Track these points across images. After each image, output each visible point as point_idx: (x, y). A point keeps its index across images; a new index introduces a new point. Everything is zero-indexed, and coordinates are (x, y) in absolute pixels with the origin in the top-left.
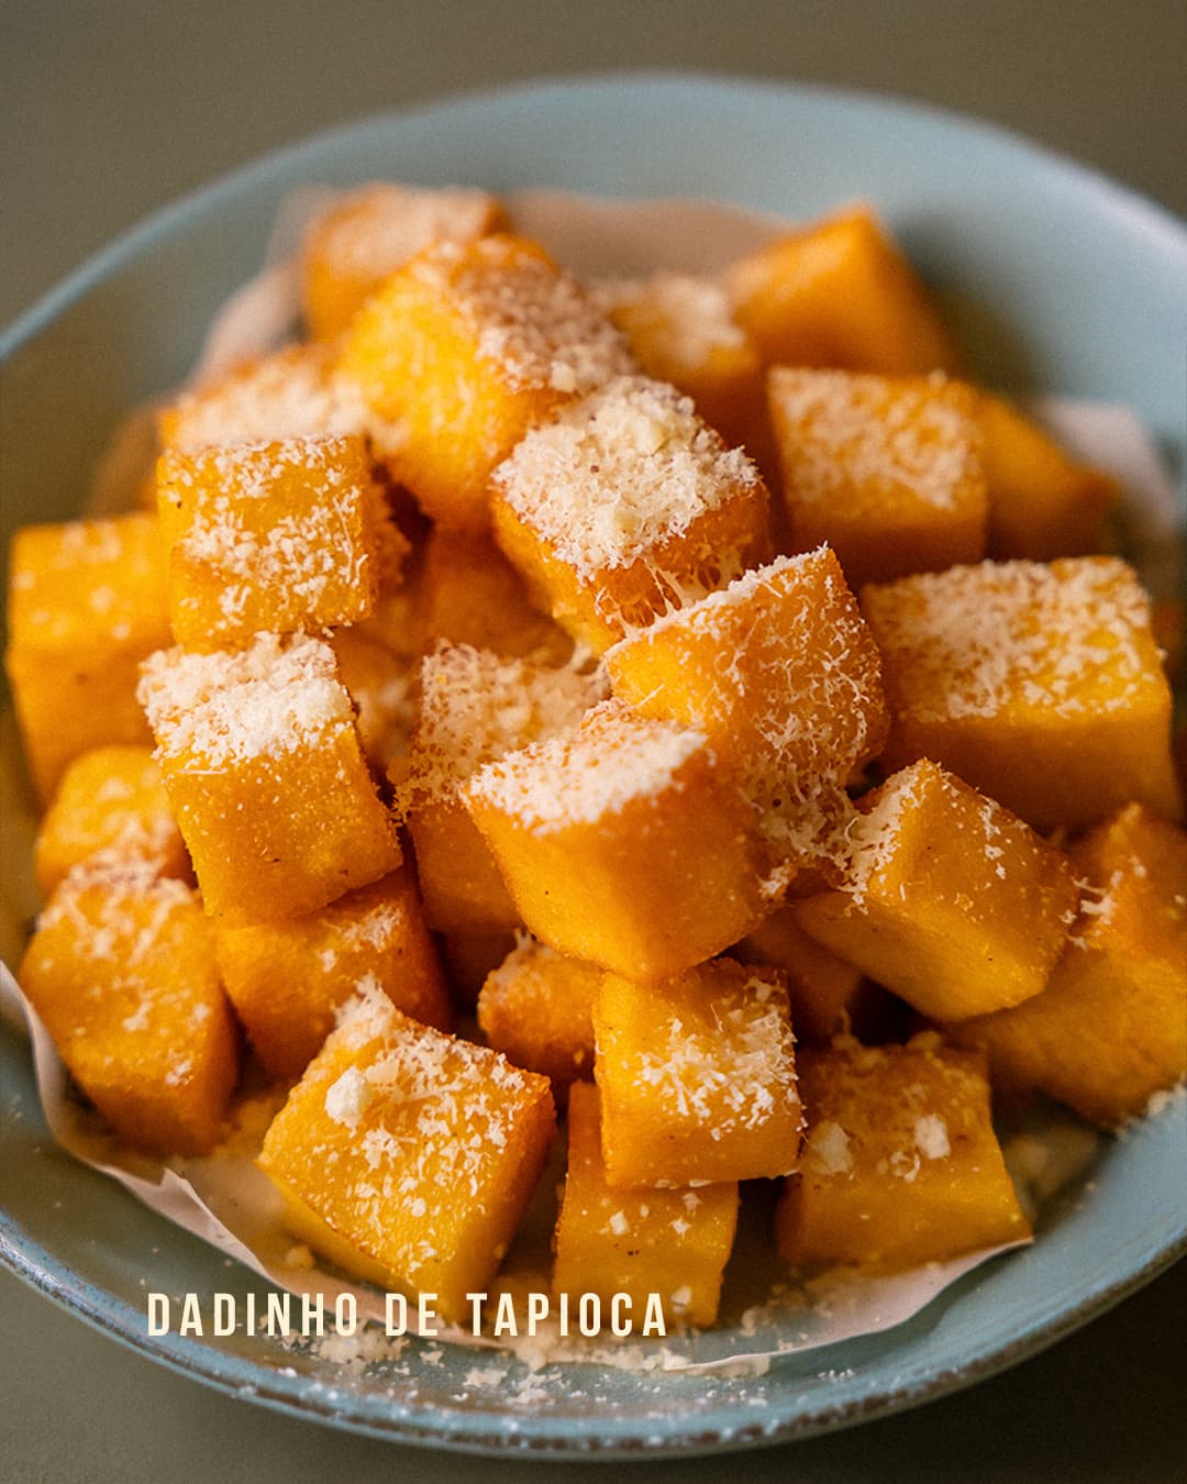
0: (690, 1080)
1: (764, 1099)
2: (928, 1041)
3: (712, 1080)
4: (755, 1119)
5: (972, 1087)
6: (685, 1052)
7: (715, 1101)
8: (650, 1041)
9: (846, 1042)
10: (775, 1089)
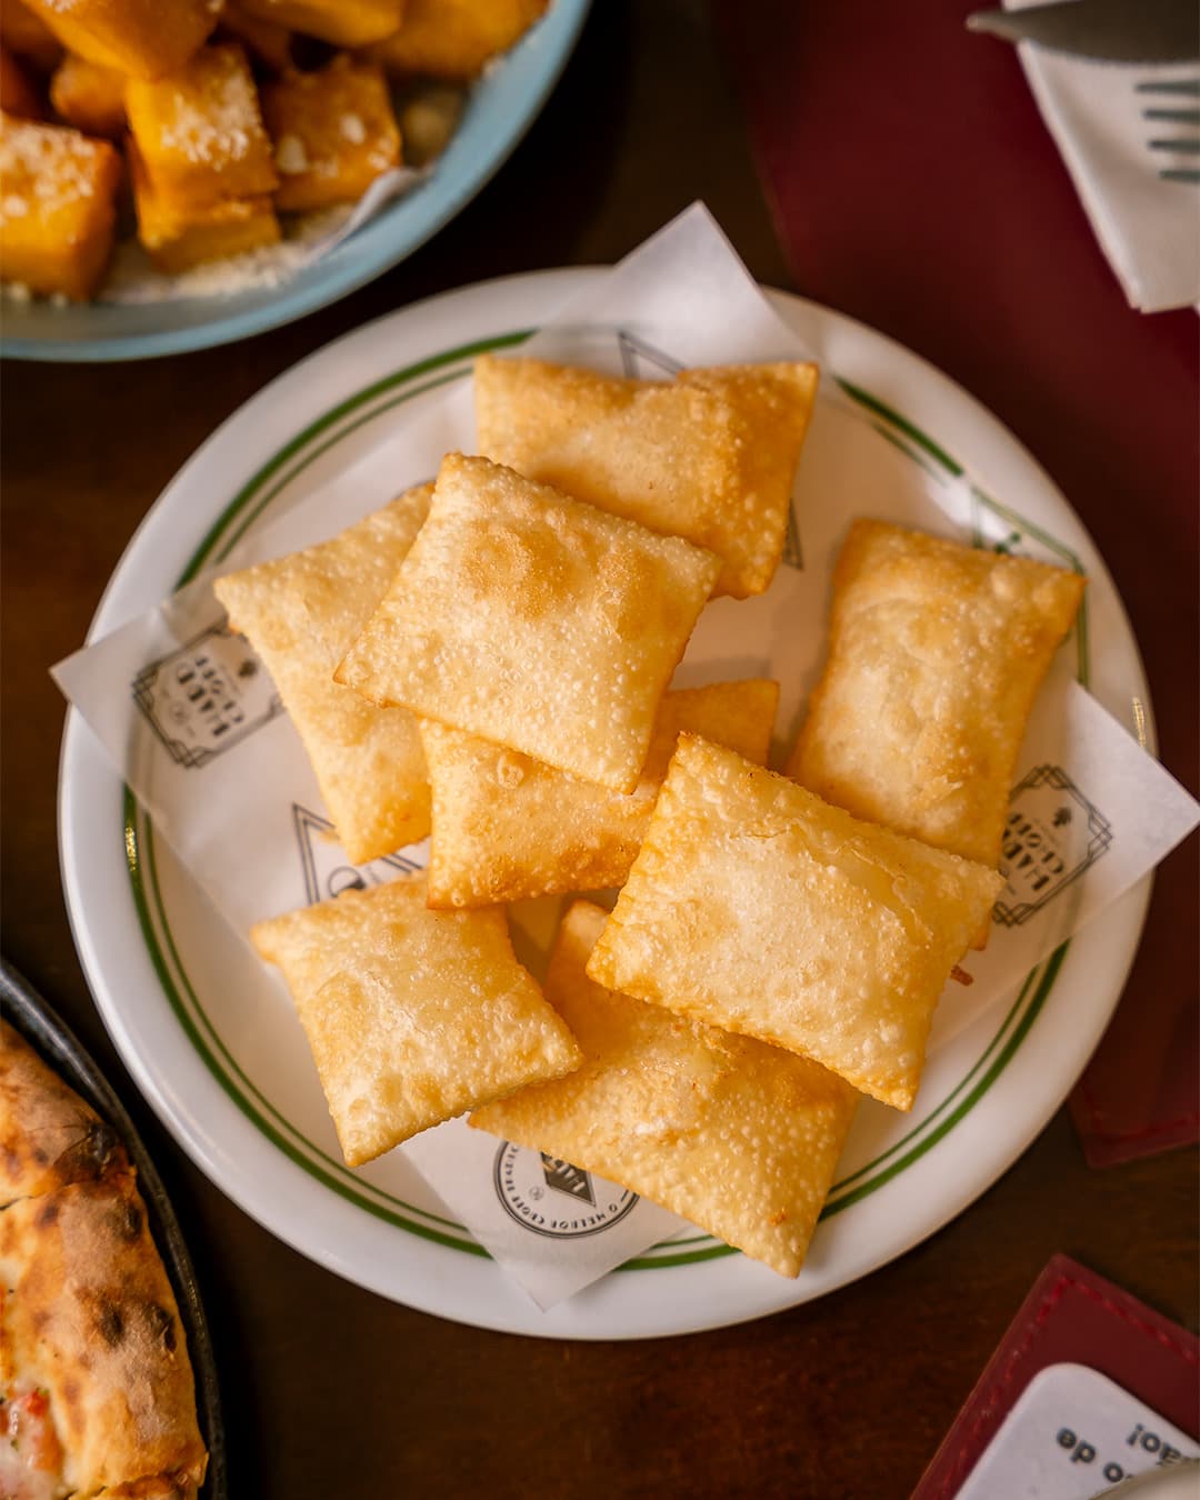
0: (194, 137)
1: (242, 140)
2: (342, 62)
3: (208, 134)
4: (239, 154)
5: (373, 89)
6: (188, 117)
7: (213, 148)
8: (164, 114)
9: (291, 73)
10: (248, 132)
